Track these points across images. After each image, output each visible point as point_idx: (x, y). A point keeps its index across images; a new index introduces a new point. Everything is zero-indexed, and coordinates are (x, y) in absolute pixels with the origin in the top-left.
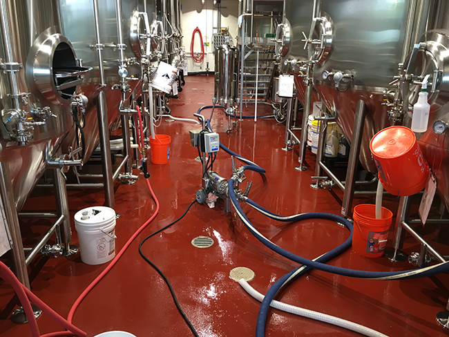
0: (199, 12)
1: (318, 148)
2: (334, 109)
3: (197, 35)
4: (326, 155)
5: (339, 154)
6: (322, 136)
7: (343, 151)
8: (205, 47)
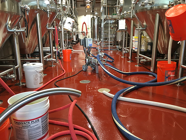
0: (85, 16)
1: (138, 49)
2: (145, 24)
3: (84, 25)
4: (142, 51)
5: (148, 50)
6: (139, 42)
7: (149, 48)
8: (88, 30)
